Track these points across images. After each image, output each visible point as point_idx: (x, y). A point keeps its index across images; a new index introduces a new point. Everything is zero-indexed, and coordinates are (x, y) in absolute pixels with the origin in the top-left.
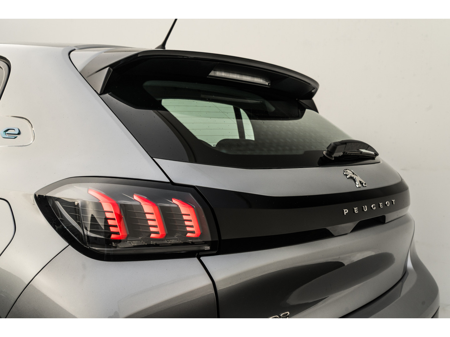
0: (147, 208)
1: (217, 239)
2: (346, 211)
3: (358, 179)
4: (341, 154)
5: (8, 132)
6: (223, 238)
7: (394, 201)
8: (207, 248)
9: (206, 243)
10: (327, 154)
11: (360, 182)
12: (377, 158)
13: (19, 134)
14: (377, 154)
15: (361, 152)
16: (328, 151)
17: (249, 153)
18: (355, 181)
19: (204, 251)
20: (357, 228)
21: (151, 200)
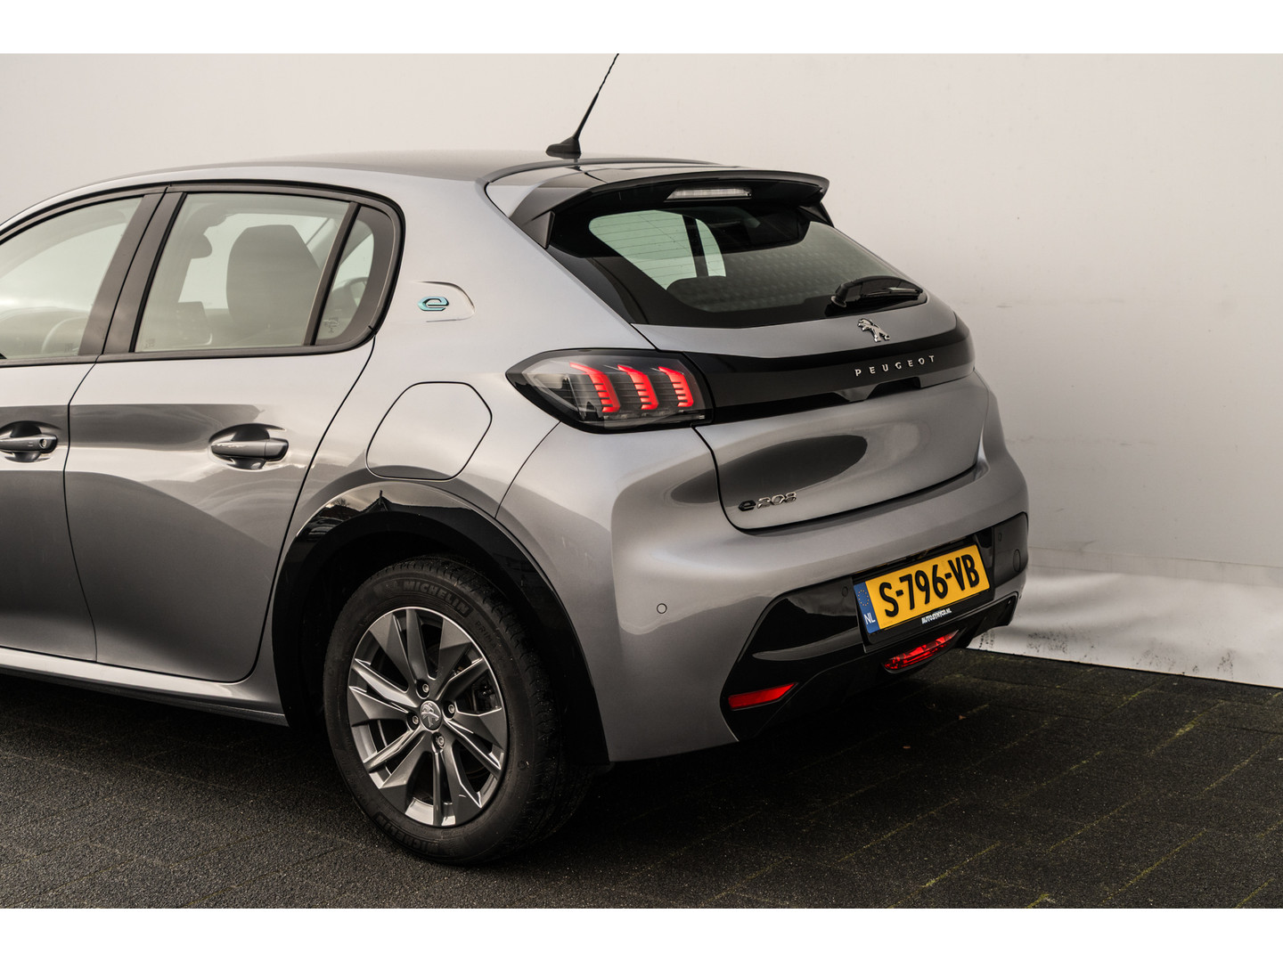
0: (635, 378)
1: (711, 407)
2: (858, 372)
3: (877, 331)
4: (858, 297)
5: (428, 303)
6: (718, 406)
7: (932, 357)
8: (702, 417)
9: (700, 412)
10: (836, 300)
11: (881, 335)
12: (921, 296)
13: (447, 304)
14: (919, 291)
15: (891, 292)
16: (837, 296)
17: (734, 308)
18: (873, 333)
19: (699, 420)
20: (875, 395)
21: (637, 368)
